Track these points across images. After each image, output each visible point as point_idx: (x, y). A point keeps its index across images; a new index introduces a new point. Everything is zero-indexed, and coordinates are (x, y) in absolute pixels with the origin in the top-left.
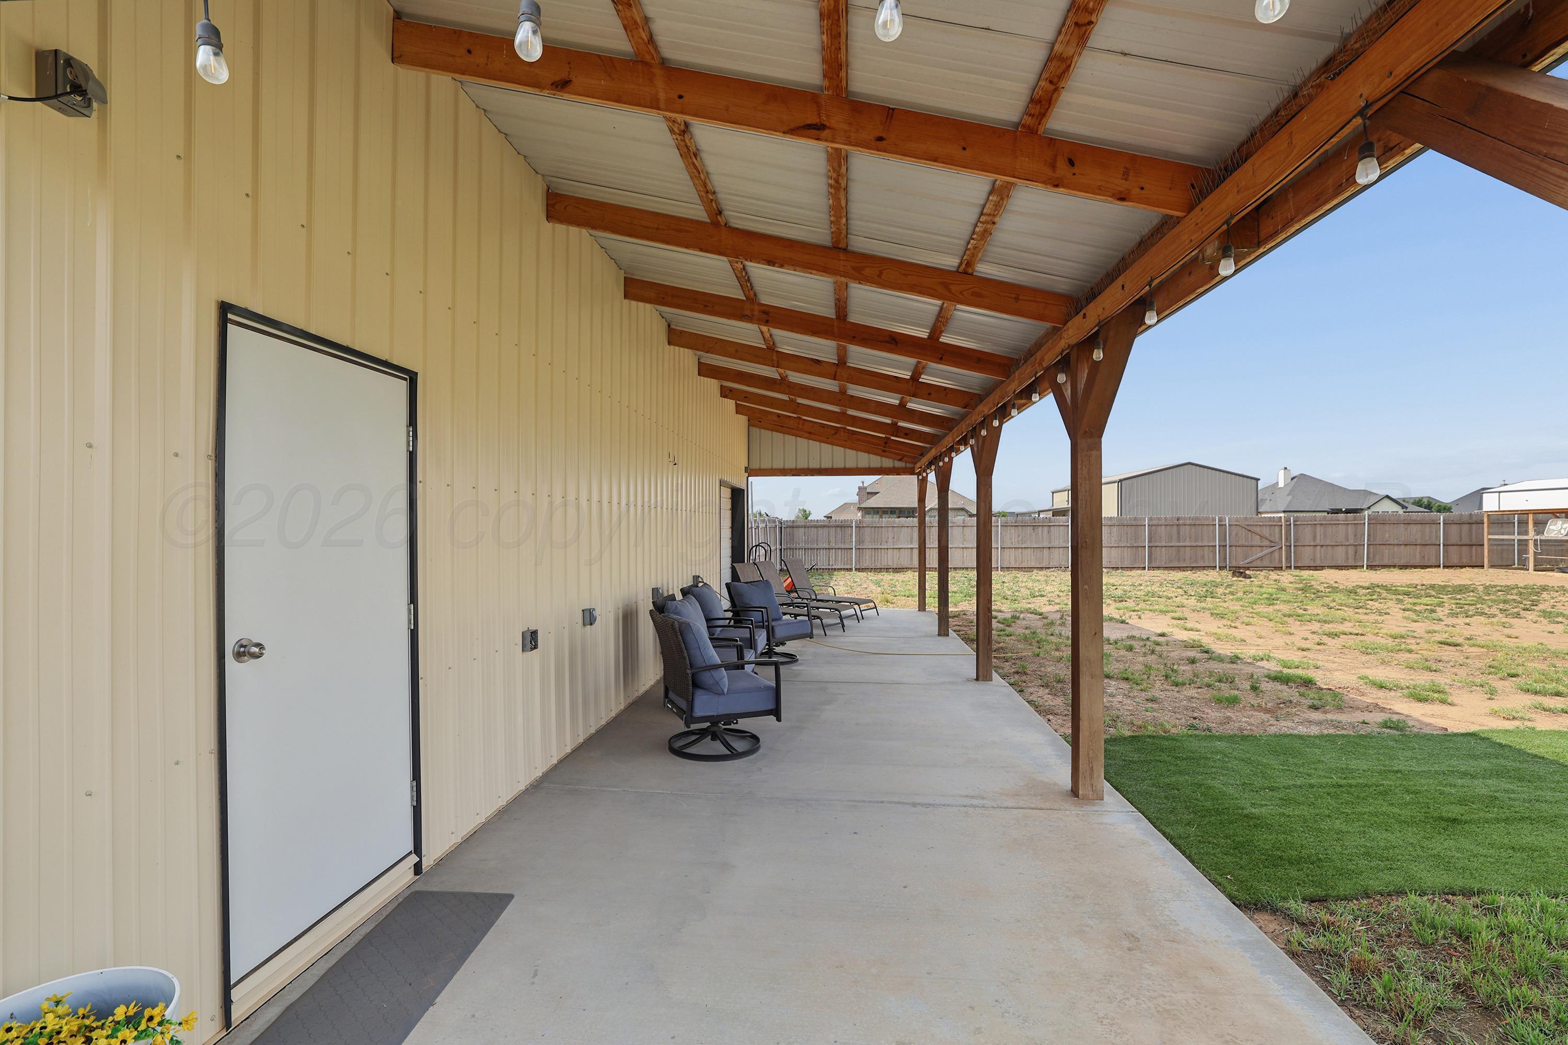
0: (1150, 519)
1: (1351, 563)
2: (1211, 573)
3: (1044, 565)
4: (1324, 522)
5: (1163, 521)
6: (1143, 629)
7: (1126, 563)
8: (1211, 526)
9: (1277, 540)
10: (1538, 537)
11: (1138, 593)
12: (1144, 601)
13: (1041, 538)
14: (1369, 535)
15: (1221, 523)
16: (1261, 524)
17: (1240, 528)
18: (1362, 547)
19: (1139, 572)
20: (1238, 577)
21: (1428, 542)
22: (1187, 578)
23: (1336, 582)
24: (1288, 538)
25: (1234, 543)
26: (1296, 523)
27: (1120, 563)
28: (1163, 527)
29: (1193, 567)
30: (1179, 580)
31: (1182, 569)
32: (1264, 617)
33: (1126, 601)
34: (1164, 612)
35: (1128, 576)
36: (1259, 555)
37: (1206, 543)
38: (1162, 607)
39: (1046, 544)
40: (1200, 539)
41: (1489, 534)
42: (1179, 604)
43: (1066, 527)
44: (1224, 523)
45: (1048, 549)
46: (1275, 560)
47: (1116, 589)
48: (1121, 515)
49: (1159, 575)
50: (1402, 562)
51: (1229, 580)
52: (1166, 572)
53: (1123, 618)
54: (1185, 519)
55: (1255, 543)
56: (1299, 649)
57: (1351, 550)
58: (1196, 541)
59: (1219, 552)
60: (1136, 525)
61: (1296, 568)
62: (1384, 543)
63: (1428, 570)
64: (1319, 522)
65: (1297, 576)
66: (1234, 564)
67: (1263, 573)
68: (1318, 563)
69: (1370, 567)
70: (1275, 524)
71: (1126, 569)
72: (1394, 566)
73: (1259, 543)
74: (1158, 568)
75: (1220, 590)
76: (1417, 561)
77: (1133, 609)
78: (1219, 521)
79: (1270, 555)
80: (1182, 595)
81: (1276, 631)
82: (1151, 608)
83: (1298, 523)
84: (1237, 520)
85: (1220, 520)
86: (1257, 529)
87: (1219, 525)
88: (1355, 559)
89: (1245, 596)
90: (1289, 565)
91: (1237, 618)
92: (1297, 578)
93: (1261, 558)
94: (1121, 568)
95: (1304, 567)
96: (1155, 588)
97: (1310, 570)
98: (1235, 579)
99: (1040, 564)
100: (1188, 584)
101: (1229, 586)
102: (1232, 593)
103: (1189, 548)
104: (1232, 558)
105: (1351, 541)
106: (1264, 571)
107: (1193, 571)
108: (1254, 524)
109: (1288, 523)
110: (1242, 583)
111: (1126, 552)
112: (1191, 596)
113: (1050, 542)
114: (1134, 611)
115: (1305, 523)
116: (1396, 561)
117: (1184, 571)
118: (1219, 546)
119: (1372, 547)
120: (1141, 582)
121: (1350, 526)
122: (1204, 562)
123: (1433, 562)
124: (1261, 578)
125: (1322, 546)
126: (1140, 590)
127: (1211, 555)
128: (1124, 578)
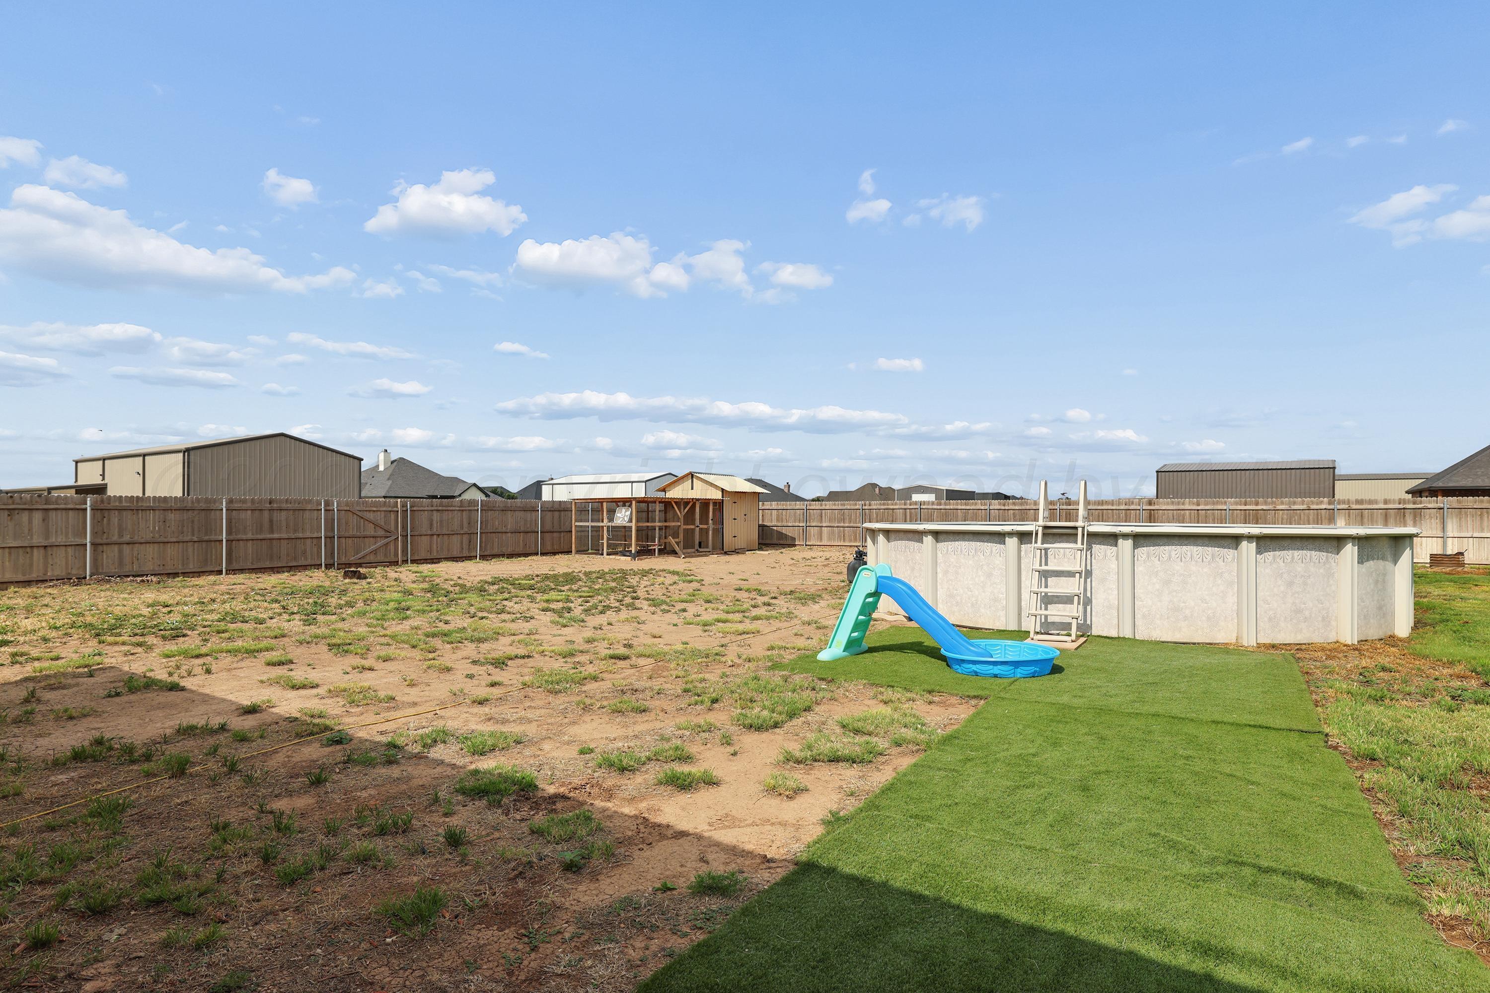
0: (230, 501)
1: (465, 553)
2: (316, 574)
3: (34, 576)
4: (440, 508)
5: (249, 505)
6: (214, 698)
7: (191, 566)
8: (315, 512)
9: (393, 529)
10: (610, 524)
11: (208, 616)
12: (218, 632)
13: (26, 531)
14: (481, 523)
15: (328, 508)
16: (375, 509)
17: (350, 514)
18: (475, 535)
19: (212, 578)
20: (351, 578)
21: (529, 530)
22: (284, 583)
23: (459, 578)
24: (404, 528)
25: (342, 533)
26: (412, 509)
27: (180, 567)
28: (249, 512)
29: (291, 567)
30: (273, 587)
31: (276, 569)
32: (403, 642)
33: (184, 636)
34: (254, 651)
35: (193, 586)
36: (373, 547)
37: (308, 534)
38: (250, 644)
39: (37, 540)
40: (300, 529)
41: (576, 521)
42: (278, 632)
43: (81, 513)
44: (331, 508)
45: (42, 550)
46: (390, 553)
47: (170, 612)
48: (188, 495)
49: (242, 581)
50: (509, 550)
51: (340, 583)
52: (254, 576)
53: (175, 678)
54: (281, 501)
55: (367, 533)
56: (474, 702)
57: (465, 538)
58: (295, 531)
59: (325, 546)
60: (208, 510)
61: (414, 561)
62: (494, 531)
63: (529, 558)
64: (436, 508)
65: (416, 572)
66: (343, 560)
67: (378, 570)
68: (435, 555)
69: (484, 557)
70: (390, 509)
71: (191, 575)
72: (503, 556)
73: (373, 533)
74: (242, 571)
75: (333, 601)
76: (520, 550)
77: (197, 652)
78: (325, 506)
79: (384, 547)
80: (280, 614)
81: (429, 668)
82: (231, 646)
83: (415, 509)
84: (347, 504)
85: (327, 503)
86: (370, 516)
87: (326, 510)
88: (469, 550)
89: (368, 608)
90: (405, 559)
91: (368, 650)
92: (418, 575)
93: (375, 552)
94: (184, 573)
95: (421, 560)
96: (237, 605)
97: (427, 563)
98: (347, 581)
99: (24, 575)
100: (287, 594)
101: (343, 592)
102: (350, 604)
103: (286, 542)
104: (341, 554)
105: (465, 530)
106: (379, 568)
107: (292, 573)
108: (367, 509)
109: (405, 509)
110: (356, 587)
111: (190, 550)
112: (293, 613)
113: (47, 537)
114: (198, 656)
115: (422, 508)
116: (505, 550)
117: (278, 572)
118: (325, 538)
119: (484, 535)
120: (213, 596)
121: (464, 513)
122: (306, 559)
123: (533, 550)
124: (379, 577)
125: (439, 535)
126: (212, 611)
127: (315, 550)
128: (186, 590)
